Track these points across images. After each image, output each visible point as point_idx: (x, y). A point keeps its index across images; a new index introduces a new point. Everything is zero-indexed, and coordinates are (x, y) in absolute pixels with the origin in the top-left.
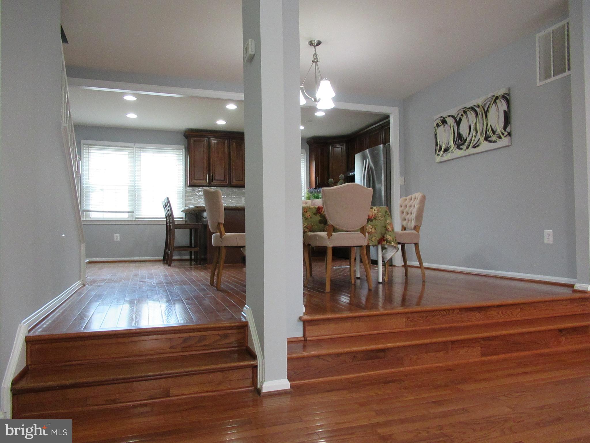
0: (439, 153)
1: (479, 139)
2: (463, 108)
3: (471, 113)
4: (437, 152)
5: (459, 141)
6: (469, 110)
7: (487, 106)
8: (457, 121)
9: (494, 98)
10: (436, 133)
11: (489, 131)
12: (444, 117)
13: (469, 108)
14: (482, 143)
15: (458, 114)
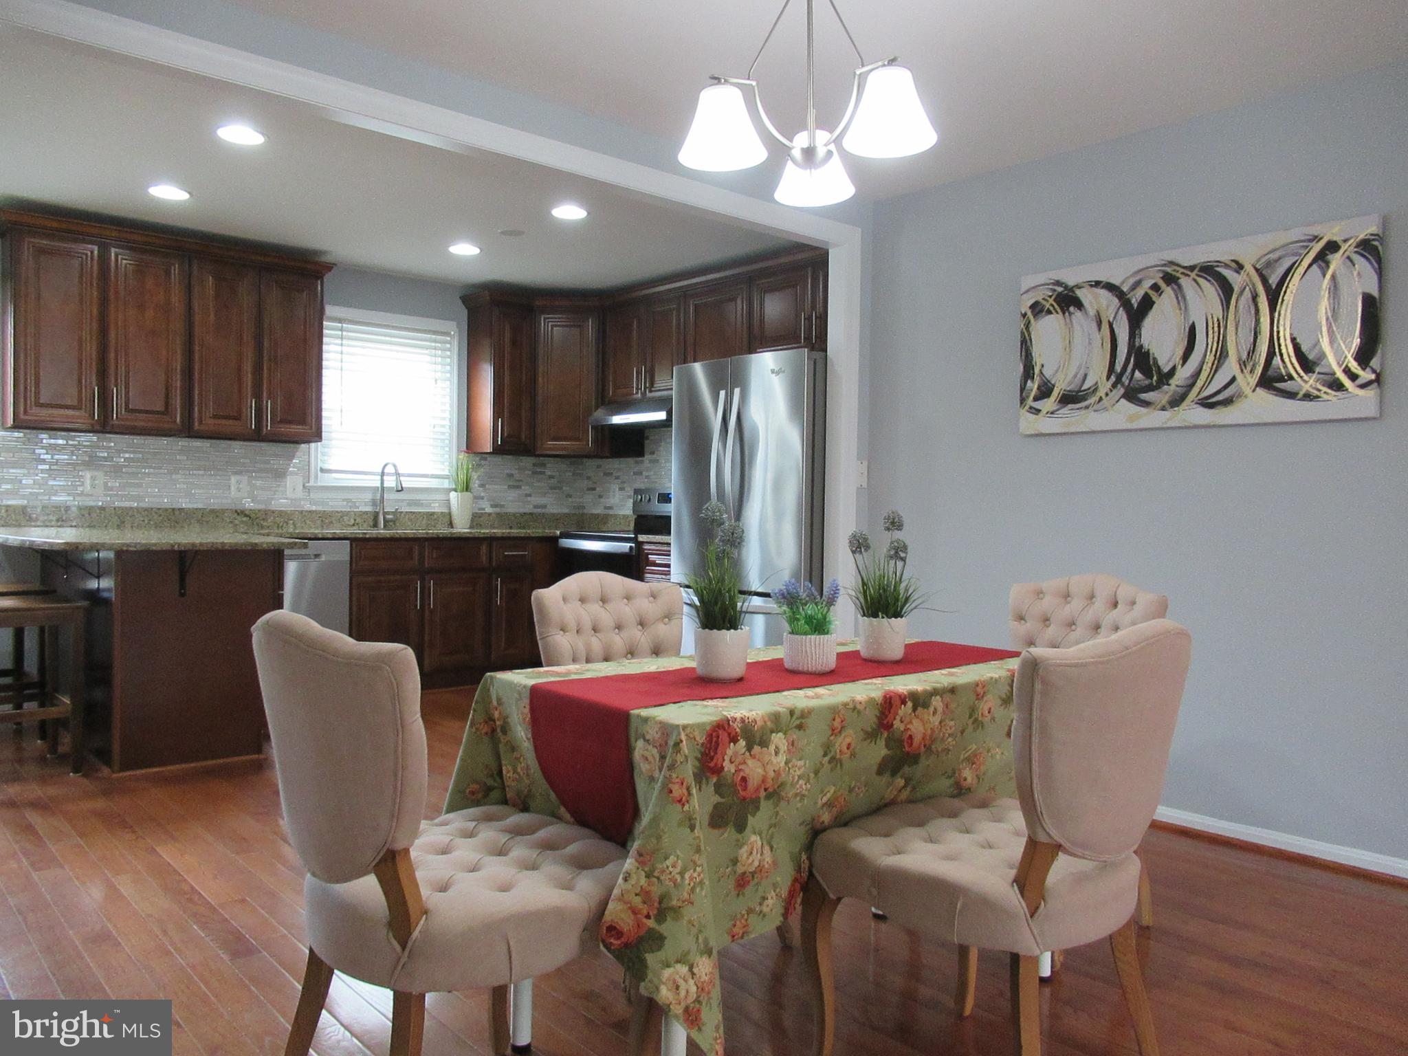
0: (1037, 405)
1: (1233, 379)
2: (1164, 265)
3: (1198, 284)
4: (1031, 398)
5: (1138, 374)
6: (1193, 275)
7: (1280, 271)
8: (1132, 305)
9: (1317, 247)
10: (1029, 335)
11: (1285, 356)
12: (1071, 283)
13: (1192, 268)
14: (1246, 397)
15: (1137, 284)
